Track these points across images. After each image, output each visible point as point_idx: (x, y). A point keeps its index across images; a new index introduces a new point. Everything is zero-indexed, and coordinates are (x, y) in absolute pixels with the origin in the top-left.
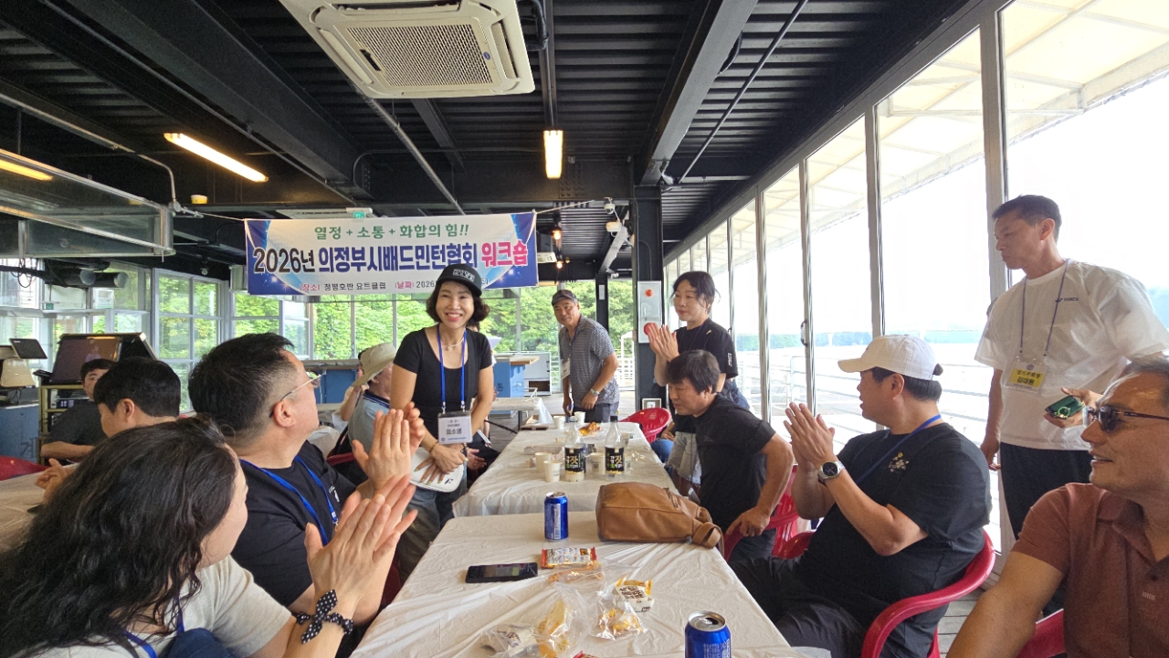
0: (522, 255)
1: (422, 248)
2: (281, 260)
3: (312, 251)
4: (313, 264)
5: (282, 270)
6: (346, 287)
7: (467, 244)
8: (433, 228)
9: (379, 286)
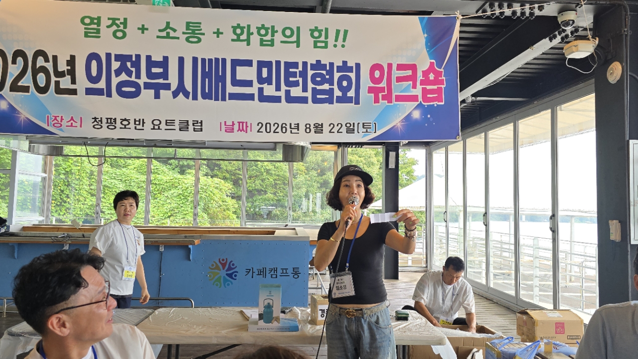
0: (435, 87)
1: (268, 64)
2: (14, 70)
3: (73, 58)
4: (73, 82)
5: (14, 88)
6: (132, 125)
7: (345, 63)
8: (288, 33)
9: (191, 127)
